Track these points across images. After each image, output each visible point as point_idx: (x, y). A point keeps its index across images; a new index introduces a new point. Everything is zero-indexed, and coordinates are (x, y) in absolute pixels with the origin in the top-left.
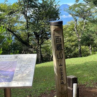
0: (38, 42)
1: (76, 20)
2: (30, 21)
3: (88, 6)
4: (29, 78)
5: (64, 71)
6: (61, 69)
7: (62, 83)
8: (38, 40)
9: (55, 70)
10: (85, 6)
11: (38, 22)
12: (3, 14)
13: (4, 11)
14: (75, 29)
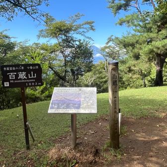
0: (74, 78)
1: (106, 60)
2: (67, 59)
3: (117, 48)
4: (93, 106)
5: (117, 102)
6: (115, 101)
7: (116, 112)
8: (74, 76)
9: (110, 101)
10: (114, 48)
11: (74, 60)
12: (45, 53)
13: (46, 50)
14: (106, 68)
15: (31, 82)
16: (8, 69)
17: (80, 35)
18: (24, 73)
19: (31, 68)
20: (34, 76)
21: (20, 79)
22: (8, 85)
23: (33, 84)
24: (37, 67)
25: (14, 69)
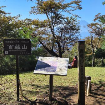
15: (24, 52)
16: (8, 42)
17: (68, 13)
18: (19, 45)
19: (24, 42)
20: (25, 47)
21: (16, 49)
22: (8, 53)
23: (25, 53)
24: (28, 42)
25: (12, 42)
